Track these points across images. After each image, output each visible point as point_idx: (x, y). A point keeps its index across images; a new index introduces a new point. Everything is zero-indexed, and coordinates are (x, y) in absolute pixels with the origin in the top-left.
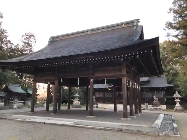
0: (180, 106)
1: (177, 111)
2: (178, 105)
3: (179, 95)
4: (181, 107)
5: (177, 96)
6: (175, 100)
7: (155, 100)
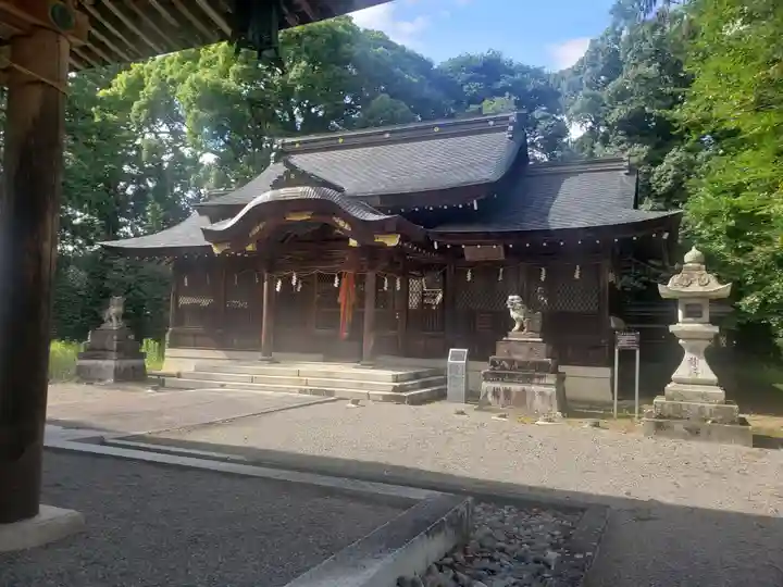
0: (713, 377)
1: (679, 426)
2: (694, 374)
3: (711, 278)
4: (719, 391)
5: (696, 288)
6: (672, 328)
7: (517, 326)
